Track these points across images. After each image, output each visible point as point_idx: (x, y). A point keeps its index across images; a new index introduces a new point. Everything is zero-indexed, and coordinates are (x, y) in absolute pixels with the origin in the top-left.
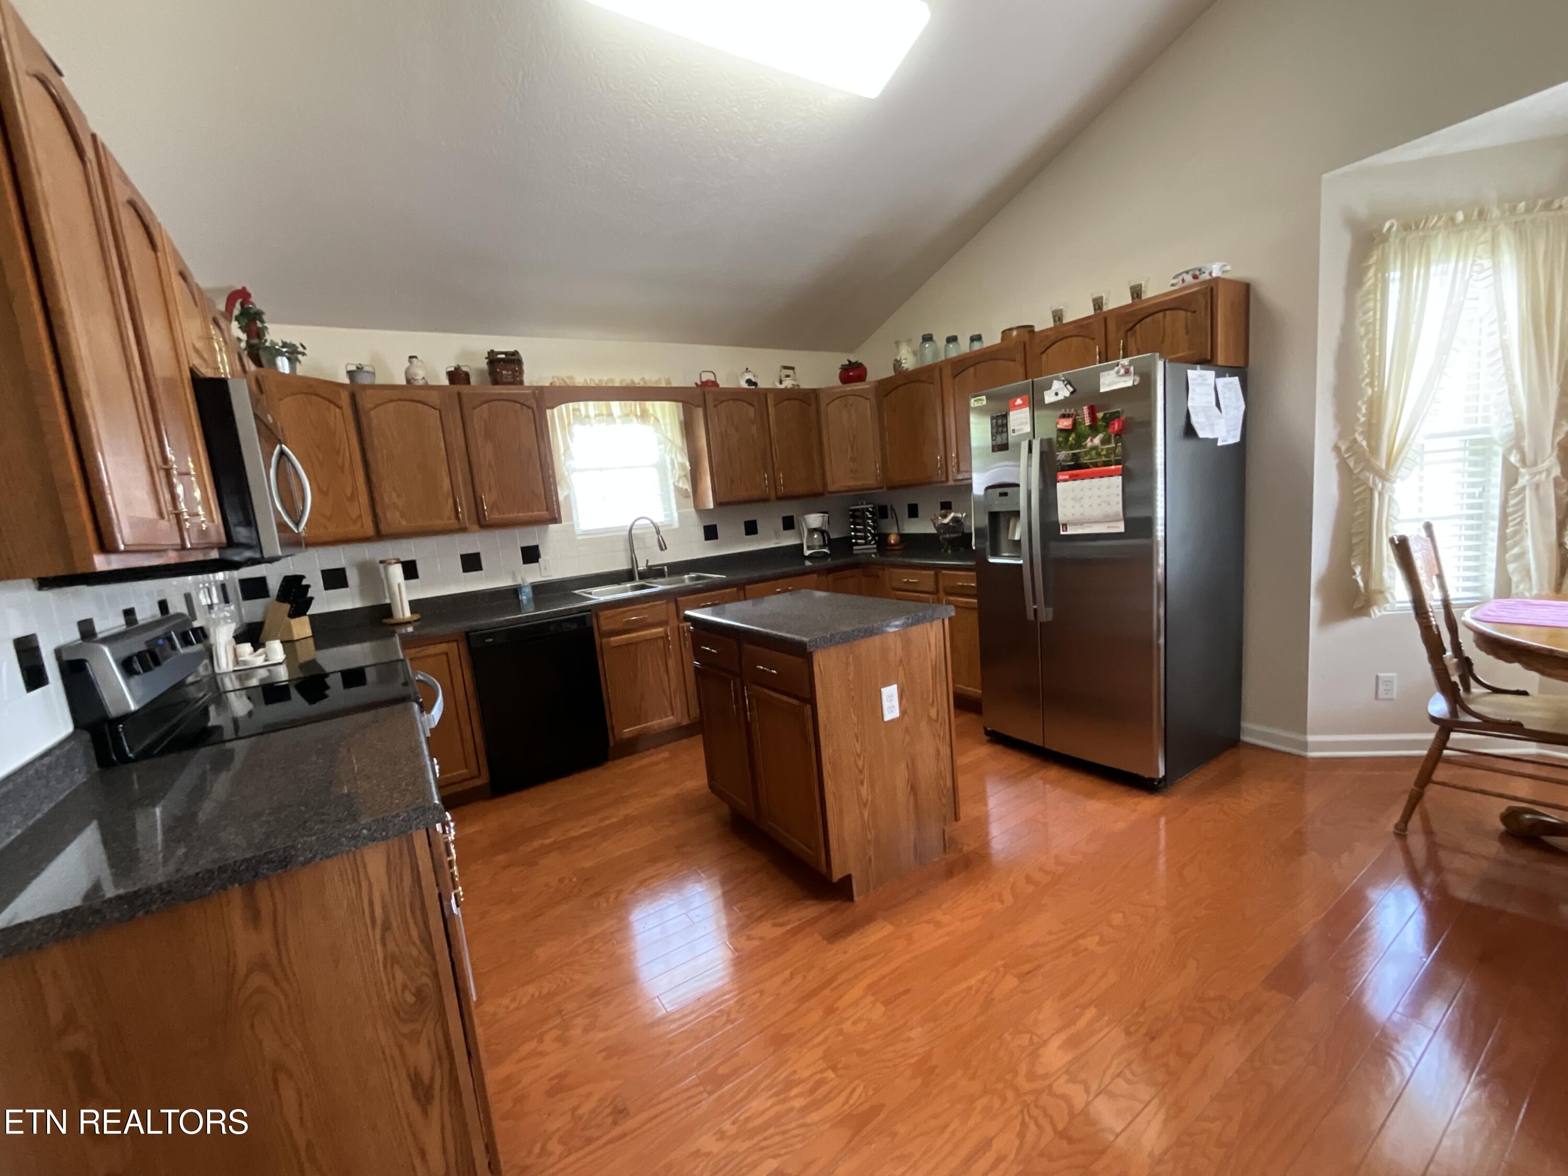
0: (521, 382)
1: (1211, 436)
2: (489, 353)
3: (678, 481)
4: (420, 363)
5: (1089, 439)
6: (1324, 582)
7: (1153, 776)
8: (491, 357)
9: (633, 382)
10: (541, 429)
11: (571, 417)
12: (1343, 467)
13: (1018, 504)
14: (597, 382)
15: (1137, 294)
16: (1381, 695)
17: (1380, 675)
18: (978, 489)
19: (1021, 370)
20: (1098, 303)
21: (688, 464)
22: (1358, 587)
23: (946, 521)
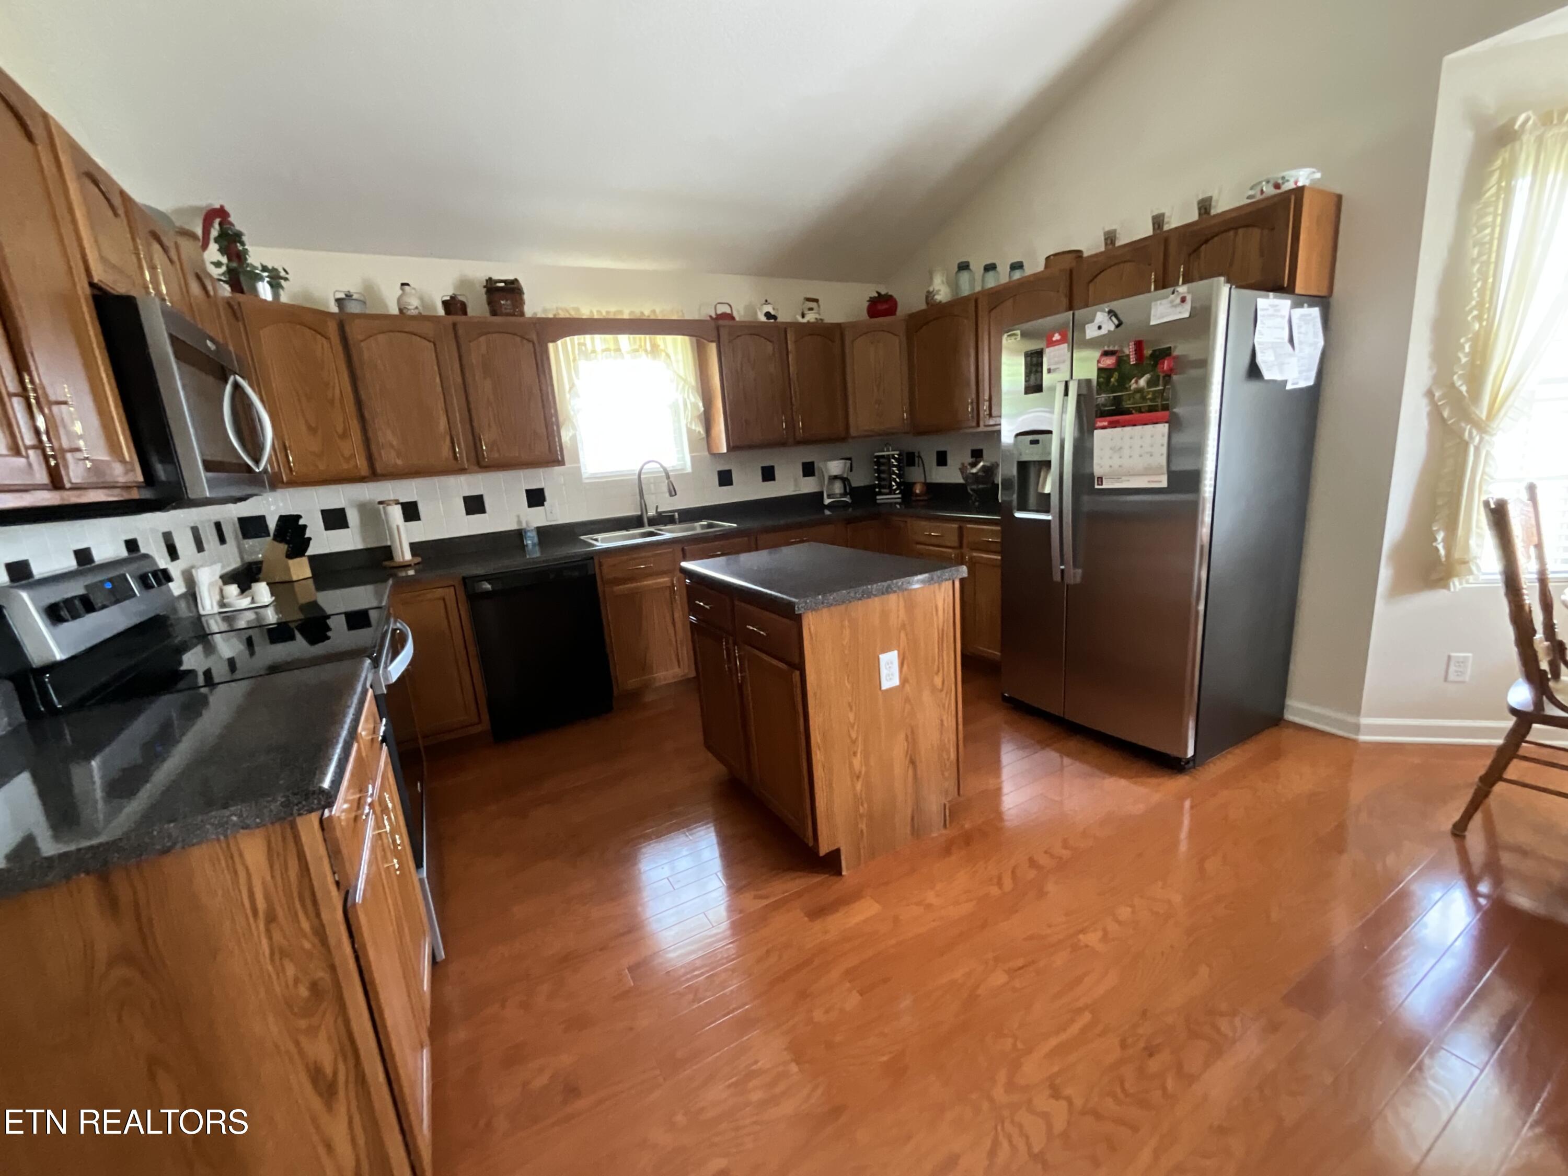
0: (522, 314)
1: (1279, 377)
2: (487, 281)
3: (691, 423)
4: (413, 291)
5: (1133, 381)
6: (1399, 549)
7: (1180, 755)
8: (489, 286)
9: (642, 313)
10: (543, 366)
11: (577, 352)
12: (1436, 414)
13: (1050, 453)
14: (604, 314)
15: (1206, 209)
16: (1452, 677)
17: (1453, 654)
18: (1007, 437)
19: (1065, 301)
20: (1158, 221)
21: (701, 404)
22: (1439, 556)
23: (974, 470)
